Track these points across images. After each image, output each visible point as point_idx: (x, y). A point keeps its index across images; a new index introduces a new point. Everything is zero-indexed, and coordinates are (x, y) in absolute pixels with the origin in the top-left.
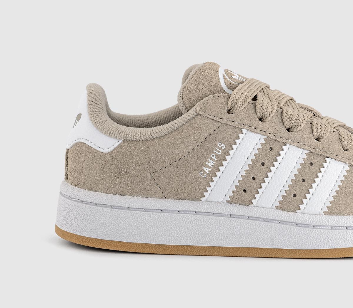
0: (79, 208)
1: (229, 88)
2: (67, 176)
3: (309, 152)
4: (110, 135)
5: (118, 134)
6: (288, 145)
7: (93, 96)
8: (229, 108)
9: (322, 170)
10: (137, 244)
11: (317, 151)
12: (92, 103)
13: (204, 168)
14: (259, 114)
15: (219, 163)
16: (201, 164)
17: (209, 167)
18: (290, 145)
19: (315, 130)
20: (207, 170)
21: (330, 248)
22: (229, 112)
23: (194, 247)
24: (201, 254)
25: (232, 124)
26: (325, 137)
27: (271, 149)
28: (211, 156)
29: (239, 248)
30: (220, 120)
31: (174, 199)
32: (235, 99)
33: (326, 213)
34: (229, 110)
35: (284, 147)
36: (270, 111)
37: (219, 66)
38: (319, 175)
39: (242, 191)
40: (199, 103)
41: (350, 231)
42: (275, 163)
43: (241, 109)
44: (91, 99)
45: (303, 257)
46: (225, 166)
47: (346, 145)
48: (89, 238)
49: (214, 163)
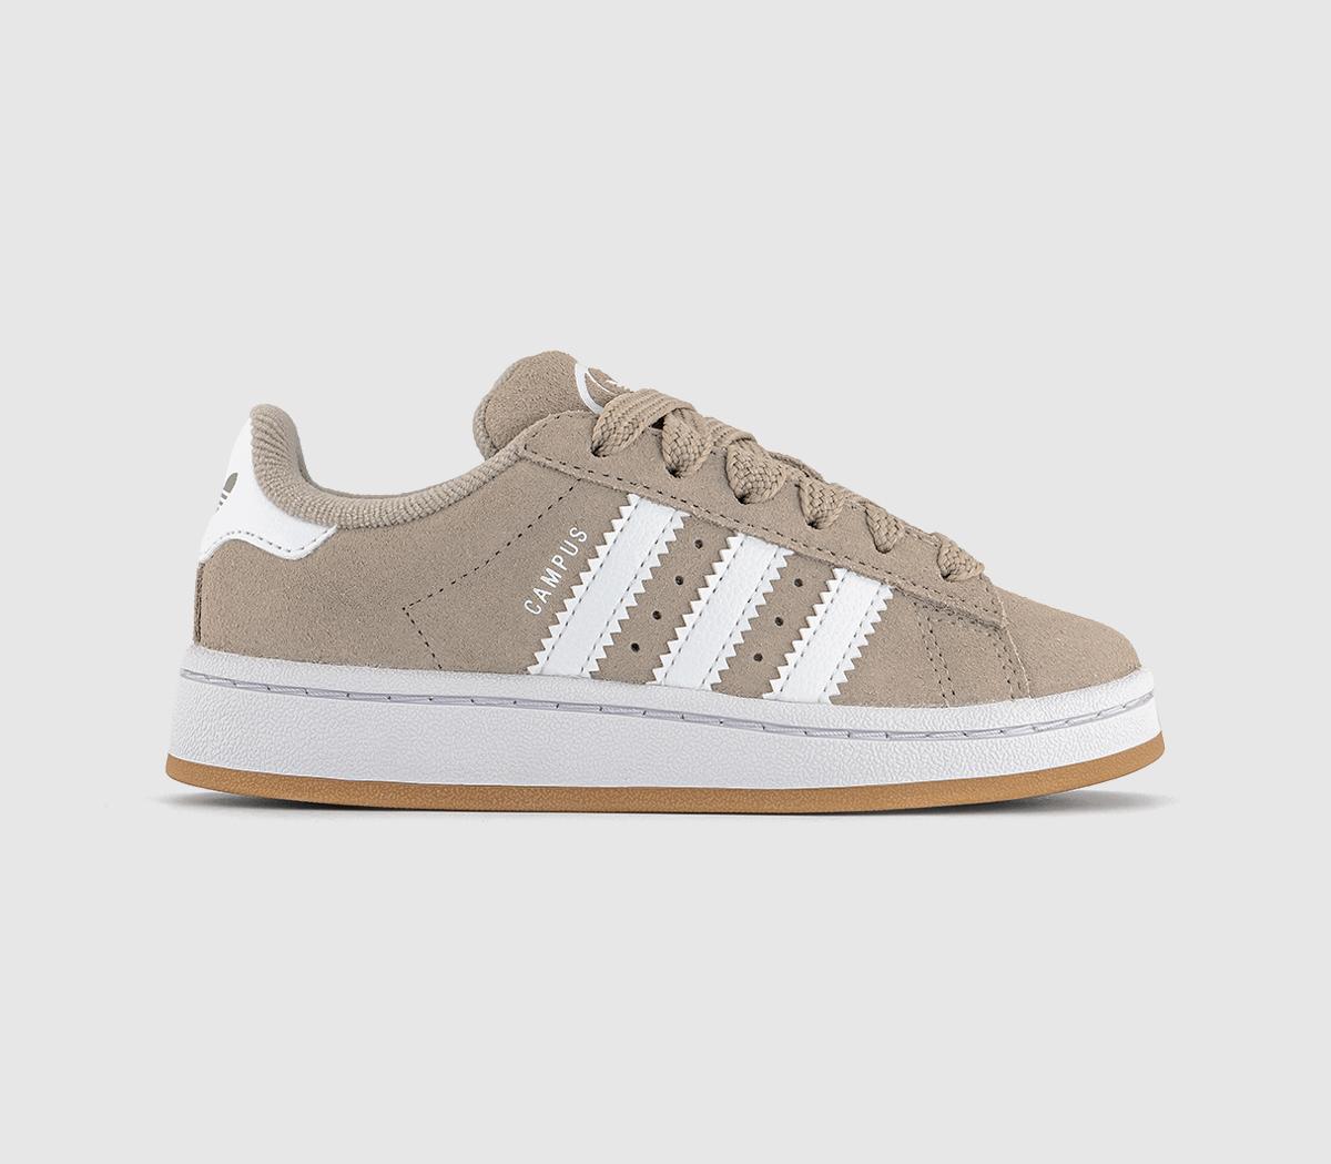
0: (226, 701)
1: (599, 403)
2: (198, 633)
3: (792, 553)
4: (306, 519)
5: (326, 513)
6: (740, 536)
7: (265, 427)
8: (596, 444)
9: (825, 595)
10: (368, 783)
11: (813, 552)
12: (262, 443)
13: (536, 591)
14: (668, 458)
15: (572, 578)
16: (530, 580)
17: (547, 587)
18: (747, 535)
19: (807, 500)
20: (542, 595)
21: (846, 785)
22: (595, 452)
23: (509, 788)
24: (528, 806)
25: (605, 481)
26: (832, 518)
27: (699, 544)
28: (553, 561)
29: (622, 789)
30: (575, 473)
31: (462, 670)
32: (609, 420)
33: (834, 700)
34: (597, 449)
35: (731, 540)
36: (696, 451)
37: (574, 361)
38: (817, 607)
39: (629, 647)
40: (524, 432)
41: (896, 742)
42: (709, 579)
43: (624, 445)
44: (259, 435)
45: (781, 810)
46: (585, 584)
47: (885, 539)
48: (251, 773)
49: (560, 576)
